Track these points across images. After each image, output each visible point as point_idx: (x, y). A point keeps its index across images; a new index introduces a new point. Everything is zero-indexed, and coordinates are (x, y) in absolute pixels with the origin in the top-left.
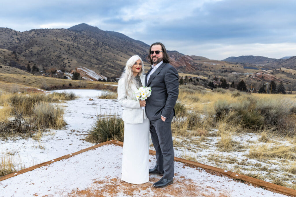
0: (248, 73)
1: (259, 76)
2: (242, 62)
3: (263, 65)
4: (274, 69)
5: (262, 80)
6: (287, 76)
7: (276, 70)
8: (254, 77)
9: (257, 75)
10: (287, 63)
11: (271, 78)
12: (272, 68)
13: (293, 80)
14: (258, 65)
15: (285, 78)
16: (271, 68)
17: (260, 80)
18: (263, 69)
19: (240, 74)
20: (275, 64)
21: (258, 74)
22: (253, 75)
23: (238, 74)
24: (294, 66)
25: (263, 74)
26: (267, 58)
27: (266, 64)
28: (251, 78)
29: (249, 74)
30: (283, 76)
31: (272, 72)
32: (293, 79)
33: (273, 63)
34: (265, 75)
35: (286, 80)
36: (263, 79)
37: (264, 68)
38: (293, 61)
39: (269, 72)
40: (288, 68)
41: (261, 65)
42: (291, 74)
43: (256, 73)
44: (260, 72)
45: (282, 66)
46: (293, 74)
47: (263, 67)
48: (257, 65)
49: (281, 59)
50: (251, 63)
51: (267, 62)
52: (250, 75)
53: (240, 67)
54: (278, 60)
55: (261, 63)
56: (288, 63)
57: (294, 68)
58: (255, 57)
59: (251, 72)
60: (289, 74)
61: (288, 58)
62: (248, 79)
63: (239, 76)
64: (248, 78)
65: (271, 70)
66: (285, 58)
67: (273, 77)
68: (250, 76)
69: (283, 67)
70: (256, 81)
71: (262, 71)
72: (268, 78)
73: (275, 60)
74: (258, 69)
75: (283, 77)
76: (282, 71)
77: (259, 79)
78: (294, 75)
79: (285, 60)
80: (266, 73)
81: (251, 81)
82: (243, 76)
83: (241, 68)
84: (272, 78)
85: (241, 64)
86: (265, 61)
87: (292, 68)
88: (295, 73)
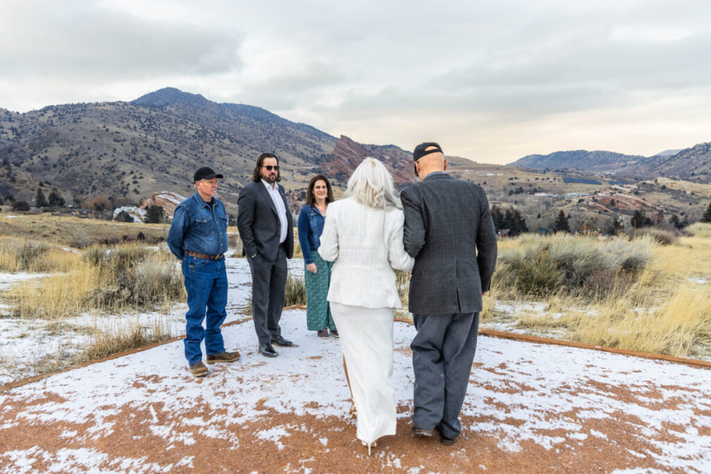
0: (574, 193)
1: (603, 201)
2: (561, 167)
3: (613, 174)
4: (641, 182)
5: (611, 210)
6: (675, 198)
7: (644, 183)
8: (591, 203)
9: (598, 199)
10: (672, 167)
11: (634, 204)
12: (636, 179)
13: (690, 207)
14: (599, 173)
15: (668, 203)
16: (633, 180)
17: (606, 211)
18: (612, 183)
19: (556, 196)
20: (643, 170)
21: (600, 194)
22: (588, 198)
23: (550, 197)
24: (691, 173)
25: (612, 194)
26: (621, 155)
27: (620, 170)
28: (585, 206)
29: (578, 196)
30: (664, 198)
31: (635, 189)
32: (690, 204)
33: (637, 168)
34: (618, 196)
35: (671, 208)
36: (615, 207)
37: (615, 180)
38: (686, 162)
39: (629, 190)
40: (674, 179)
41: (608, 173)
42: (685, 192)
43: (595, 193)
44: (605, 190)
45: (660, 172)
46: (688, 192)
47: (613, 177)
48: (597, 174)
49: (655, 157)
50: (583, 170)
51: (623, 164)
52: (581, 198)
53: (555, 179)
54: (648, 158)
55: (608, 169)
56: (674, 164)
57: (691, 178)
58: (591, 153)
59: (583, 191)
60: (678, 194)
61: (675, 154)
62: (575, 208)
63: (554, 202)
64: (577, 206)
65: (632, 183)
66: (667, 154)
67: (638, 202)
68: (580, 201)
69: (663, 175)
70: (596, 212)
71: (611, 189)
72: (626, 204)
73: (642, 160)
74: (600, 184)
75: (665, 201)
76: (661, 185)
77: (604, 208)
78: (692, 194)
79: (666, 159)
80: (620, 192)
81: (584, 213)
82: (564, 202)
83: (557, 182)
84: (638, 205)
85: (557, 171)
86: (616, 164)
87: (685, 177)
88: (693, 189)
